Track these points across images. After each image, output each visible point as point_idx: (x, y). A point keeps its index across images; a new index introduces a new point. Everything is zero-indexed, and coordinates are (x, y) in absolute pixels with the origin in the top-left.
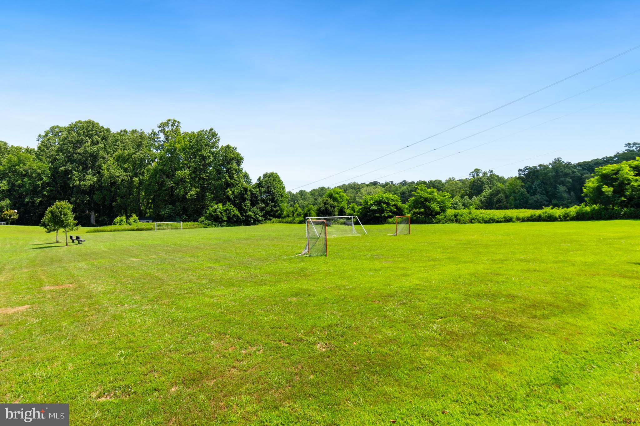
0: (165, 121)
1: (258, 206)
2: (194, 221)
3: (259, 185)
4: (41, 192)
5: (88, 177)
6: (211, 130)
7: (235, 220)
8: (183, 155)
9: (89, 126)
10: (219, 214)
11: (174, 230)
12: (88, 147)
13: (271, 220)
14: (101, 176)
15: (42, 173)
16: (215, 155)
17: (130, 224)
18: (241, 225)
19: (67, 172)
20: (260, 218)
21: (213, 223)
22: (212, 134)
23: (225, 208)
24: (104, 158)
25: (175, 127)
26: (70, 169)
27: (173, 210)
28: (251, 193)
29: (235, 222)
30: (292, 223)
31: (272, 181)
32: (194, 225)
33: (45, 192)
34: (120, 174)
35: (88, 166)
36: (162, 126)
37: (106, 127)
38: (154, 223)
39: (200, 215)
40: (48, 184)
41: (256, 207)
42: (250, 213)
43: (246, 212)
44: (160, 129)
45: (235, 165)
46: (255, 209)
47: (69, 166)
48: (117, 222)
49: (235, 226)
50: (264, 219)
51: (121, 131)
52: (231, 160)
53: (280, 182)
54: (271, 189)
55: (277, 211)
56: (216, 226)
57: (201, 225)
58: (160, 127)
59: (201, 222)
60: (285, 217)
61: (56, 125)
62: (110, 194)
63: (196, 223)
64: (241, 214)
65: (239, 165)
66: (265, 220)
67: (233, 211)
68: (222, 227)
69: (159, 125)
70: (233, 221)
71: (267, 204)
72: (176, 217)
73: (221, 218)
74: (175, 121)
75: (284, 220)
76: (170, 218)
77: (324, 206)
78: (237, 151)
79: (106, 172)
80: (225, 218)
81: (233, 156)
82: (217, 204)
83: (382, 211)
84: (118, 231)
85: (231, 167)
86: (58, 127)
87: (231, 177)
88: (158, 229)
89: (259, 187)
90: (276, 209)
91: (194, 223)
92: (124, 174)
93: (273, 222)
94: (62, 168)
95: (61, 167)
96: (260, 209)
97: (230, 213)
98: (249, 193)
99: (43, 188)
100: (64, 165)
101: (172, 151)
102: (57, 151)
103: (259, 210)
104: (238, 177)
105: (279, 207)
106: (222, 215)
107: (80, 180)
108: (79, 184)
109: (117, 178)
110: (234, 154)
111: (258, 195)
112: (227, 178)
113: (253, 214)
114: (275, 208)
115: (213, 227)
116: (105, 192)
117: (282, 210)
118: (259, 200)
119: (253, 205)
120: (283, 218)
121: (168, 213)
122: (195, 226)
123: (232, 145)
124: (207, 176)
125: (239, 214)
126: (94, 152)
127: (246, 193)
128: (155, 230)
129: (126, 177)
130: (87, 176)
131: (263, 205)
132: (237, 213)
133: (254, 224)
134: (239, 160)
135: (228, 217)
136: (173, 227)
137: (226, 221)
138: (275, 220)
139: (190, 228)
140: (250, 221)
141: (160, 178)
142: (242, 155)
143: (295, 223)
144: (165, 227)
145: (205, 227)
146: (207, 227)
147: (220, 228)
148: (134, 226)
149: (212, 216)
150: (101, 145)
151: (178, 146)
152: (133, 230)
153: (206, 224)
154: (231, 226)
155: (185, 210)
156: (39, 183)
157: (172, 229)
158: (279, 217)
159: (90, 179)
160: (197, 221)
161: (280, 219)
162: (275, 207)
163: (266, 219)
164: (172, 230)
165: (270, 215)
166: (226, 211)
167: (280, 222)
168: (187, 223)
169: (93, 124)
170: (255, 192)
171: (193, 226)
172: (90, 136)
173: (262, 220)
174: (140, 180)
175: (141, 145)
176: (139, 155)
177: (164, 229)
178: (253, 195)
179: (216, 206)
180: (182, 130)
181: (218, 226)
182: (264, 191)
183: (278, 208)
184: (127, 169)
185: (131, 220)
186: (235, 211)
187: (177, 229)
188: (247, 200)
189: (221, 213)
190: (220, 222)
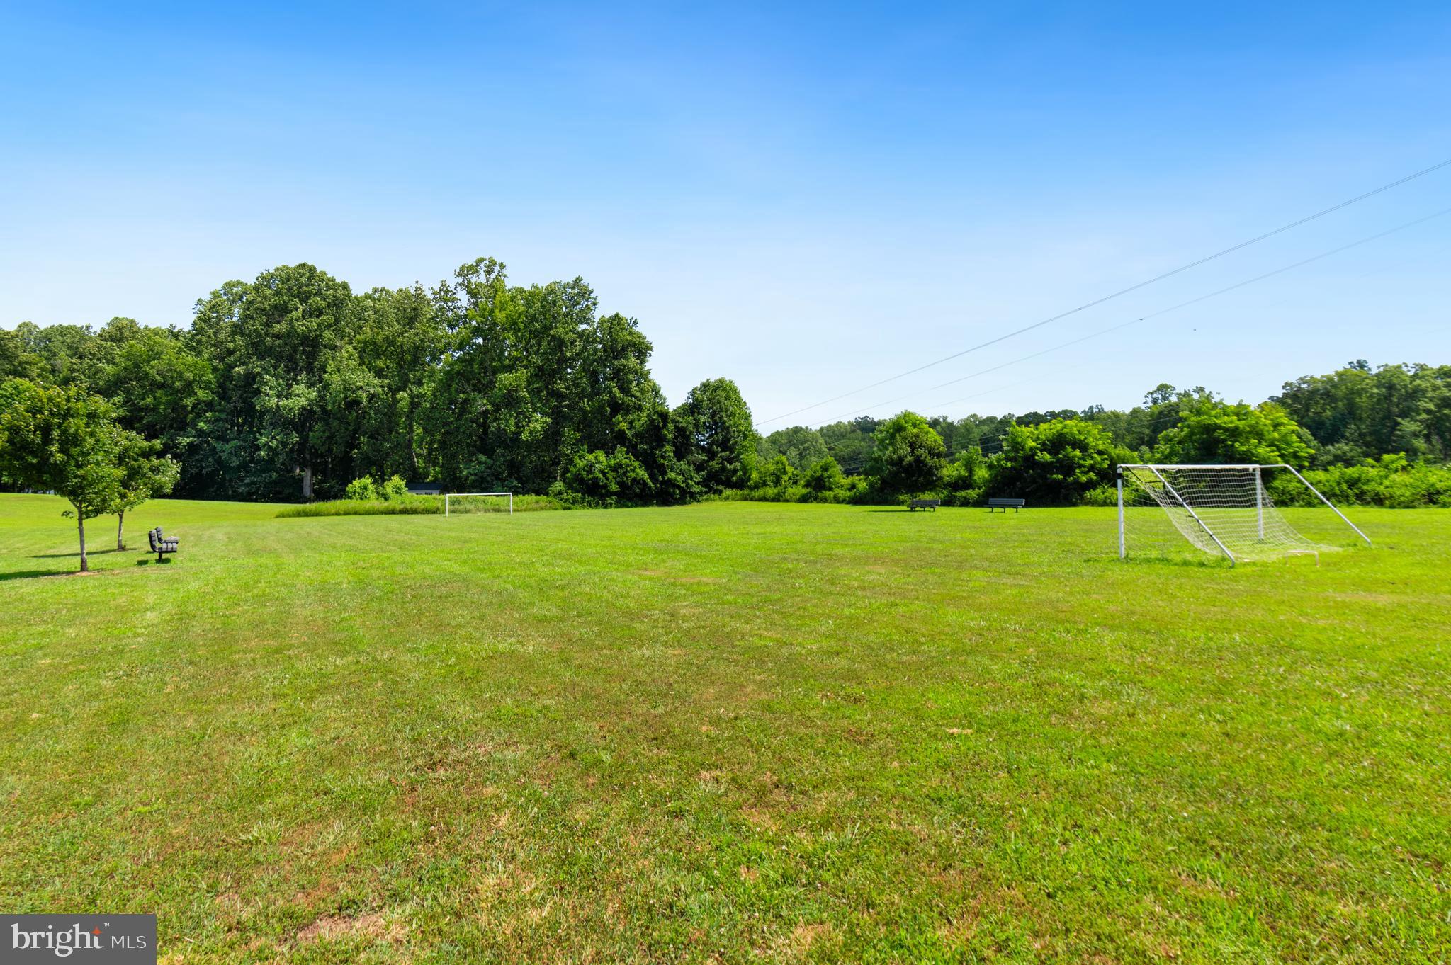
0: (471, 261)
1: (691, 458)
2: (538, 493)
3: (693, 408)
4: (193, 424)
5: (299, 388)
6: (578, 281)
7: (638, 490)
8: (510, 339)
9: (302, 275)
10: (600, 476)
11: (492, 515)
12: (297, 320)
13: (720, 492)
14: (326, 387)
15: (195, 380)
16: (587, 338)
17: (386, 498)
18: (652, 505)
19: (250, 378)
20: (697, 489)
21: (584, 498)
22: (580, 291)
23: (613, 462)
24: (334, 348)
25: (493, 276)
26: (258, 370)
27: (488, 468)
28: (676, 427)
29: (637, 495)
30: (778, 500)
31: (723, 399)
32: (537, 502)
33: (202, 424)
34: (366, 382)
35: (297, 365)
36: (465, 272)
37: (339, 280)
38: (442, 497)
39: (551, 478)
40: (210, 406)
41: (685, 461)
42: (672, 475)
43: (664, 473)
44: (460, 280)
45: (633, 359)
46: (683, 464)
47: (255, 366)
48: (354, 493)
49: (637, 506)
50: (704, 489)
51: (375, 290)
52: (624, 349)
53: (741, 404)
54: (721, 418)
55: (735, 471)
56: (591, 506)
57: (556, 502)
58: (459, 275)
59: (555, 496)
60: (756, 487)
61: (235, 279)
62: (347, 429)
63: (543, 497)
64: (652, 476)
65: (642, 363)
66: (706, 493)
67: (633, 470)
68: (606, 508)
69: (458, 270)
70: (633, 495)
71: (712, 455)
72: (495, 482)
73: (605, 486)
74: (493, 263)
75: (756, 494)
76: (482, 485)
77: (912, 452)
78: (637, 329)
79: (335, 377)
80: (614, 487)
81: (630, 338)
82: (591, 452)
83: (1068, 467)
84: (356, 513)
85: (625, 366)
86: (239, 283)
87: (625, 390)
88: (453, 511)
89: (692, 413)
90: (732, 467)
91: (538, 497)
92: (376, 381)
93: (727, 498)
94: (240, 370)
95: (239, 366)
96: (695, 464)
97: (625, 474)
98: (671, 426)
99: (198, 415)
100: (244, 364)
101: (487, 329)
102: (233, 333)
103: (692, 468)
104: (642, 391)
105: (739, 461)
106: (607, 479)
107: (279, 396)
108: (278, 406)
109: (360, 392)
110: (631, 334)
111: (691, 432)
112: (616, 390)
113: (680, 478)
114: (731, 464)
115: (583, 507)
116: (335, 424)
117: (745, 470)
118: (692, 445)
119: (680, 455)
120: (752, 489)
121: (475, 474)
122: (542, 504)
123: (626, 314)
124: (567, 388)
125: (646, 477)
126: (310, 331)
127: (665, 426)
128: (444, 513)
129: (380, 389)
130: (295, 386)
131: (703, 457)
132: (643, 474)
133: (682, 502)
134: (642, 351)
135: (621, 484)
136: (489, 506)
137: (615, 493)
138: (728, 492)
139: (529, 510)
140: (672, 495)
141: (458, 391)
142: (649, 339)
143: (787, 501)
144: (468, 506)
145: (565, 509)
146: (569, 508)
147: (601, 511)
148: (395, 502)
149: (582, 481)
150: (327, 318)
151: (500, 316)
152: (393, 512)
153: (567, 500)
154: (628, 507)
155: (514, 468)
156: (189, 402)
157: (486, 511)
158: (740, 485)
159: (302, 395)
160: (547, 494)
161: (746, 492)
162: (730, 461)
163: (710, 490)
164: (488, 514)
165: (719, 482)
166: (615, 469)
167: (745, 499)
168: (521, 497)
169: (312, 270)
170: (684, 425)
171: (535, 506)
172: (305, 298)
173: (701, 493)
174: (412, 397)
175: (416, 316)
176: (410, 338)
177: (467, 511)
178: (680, 431)
179: (590, 457)
180: (510, 284)
181: (597, 506)
182: (704, 423)
183: (738, 465)
184: (382, 370)
185: (389, 488)
186: (637, 470)
187: (499, 511)
188: (668, 443)
189: (604, 474)
190: (603, 497)
